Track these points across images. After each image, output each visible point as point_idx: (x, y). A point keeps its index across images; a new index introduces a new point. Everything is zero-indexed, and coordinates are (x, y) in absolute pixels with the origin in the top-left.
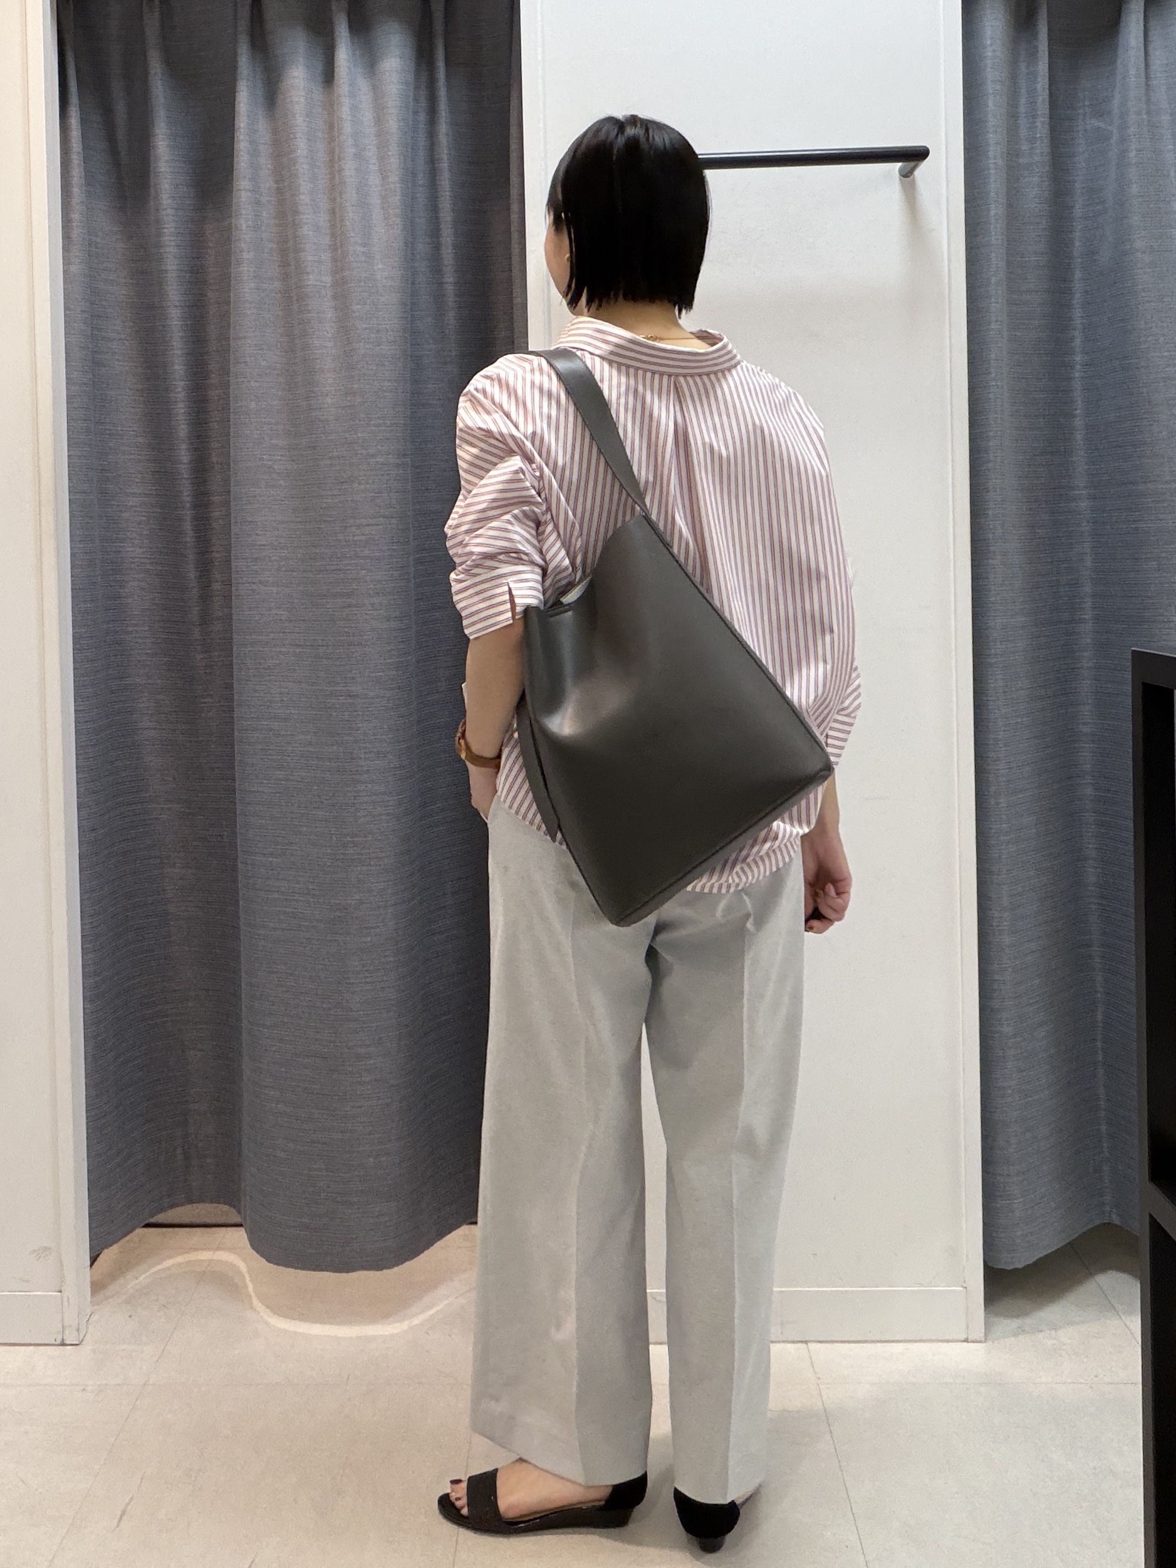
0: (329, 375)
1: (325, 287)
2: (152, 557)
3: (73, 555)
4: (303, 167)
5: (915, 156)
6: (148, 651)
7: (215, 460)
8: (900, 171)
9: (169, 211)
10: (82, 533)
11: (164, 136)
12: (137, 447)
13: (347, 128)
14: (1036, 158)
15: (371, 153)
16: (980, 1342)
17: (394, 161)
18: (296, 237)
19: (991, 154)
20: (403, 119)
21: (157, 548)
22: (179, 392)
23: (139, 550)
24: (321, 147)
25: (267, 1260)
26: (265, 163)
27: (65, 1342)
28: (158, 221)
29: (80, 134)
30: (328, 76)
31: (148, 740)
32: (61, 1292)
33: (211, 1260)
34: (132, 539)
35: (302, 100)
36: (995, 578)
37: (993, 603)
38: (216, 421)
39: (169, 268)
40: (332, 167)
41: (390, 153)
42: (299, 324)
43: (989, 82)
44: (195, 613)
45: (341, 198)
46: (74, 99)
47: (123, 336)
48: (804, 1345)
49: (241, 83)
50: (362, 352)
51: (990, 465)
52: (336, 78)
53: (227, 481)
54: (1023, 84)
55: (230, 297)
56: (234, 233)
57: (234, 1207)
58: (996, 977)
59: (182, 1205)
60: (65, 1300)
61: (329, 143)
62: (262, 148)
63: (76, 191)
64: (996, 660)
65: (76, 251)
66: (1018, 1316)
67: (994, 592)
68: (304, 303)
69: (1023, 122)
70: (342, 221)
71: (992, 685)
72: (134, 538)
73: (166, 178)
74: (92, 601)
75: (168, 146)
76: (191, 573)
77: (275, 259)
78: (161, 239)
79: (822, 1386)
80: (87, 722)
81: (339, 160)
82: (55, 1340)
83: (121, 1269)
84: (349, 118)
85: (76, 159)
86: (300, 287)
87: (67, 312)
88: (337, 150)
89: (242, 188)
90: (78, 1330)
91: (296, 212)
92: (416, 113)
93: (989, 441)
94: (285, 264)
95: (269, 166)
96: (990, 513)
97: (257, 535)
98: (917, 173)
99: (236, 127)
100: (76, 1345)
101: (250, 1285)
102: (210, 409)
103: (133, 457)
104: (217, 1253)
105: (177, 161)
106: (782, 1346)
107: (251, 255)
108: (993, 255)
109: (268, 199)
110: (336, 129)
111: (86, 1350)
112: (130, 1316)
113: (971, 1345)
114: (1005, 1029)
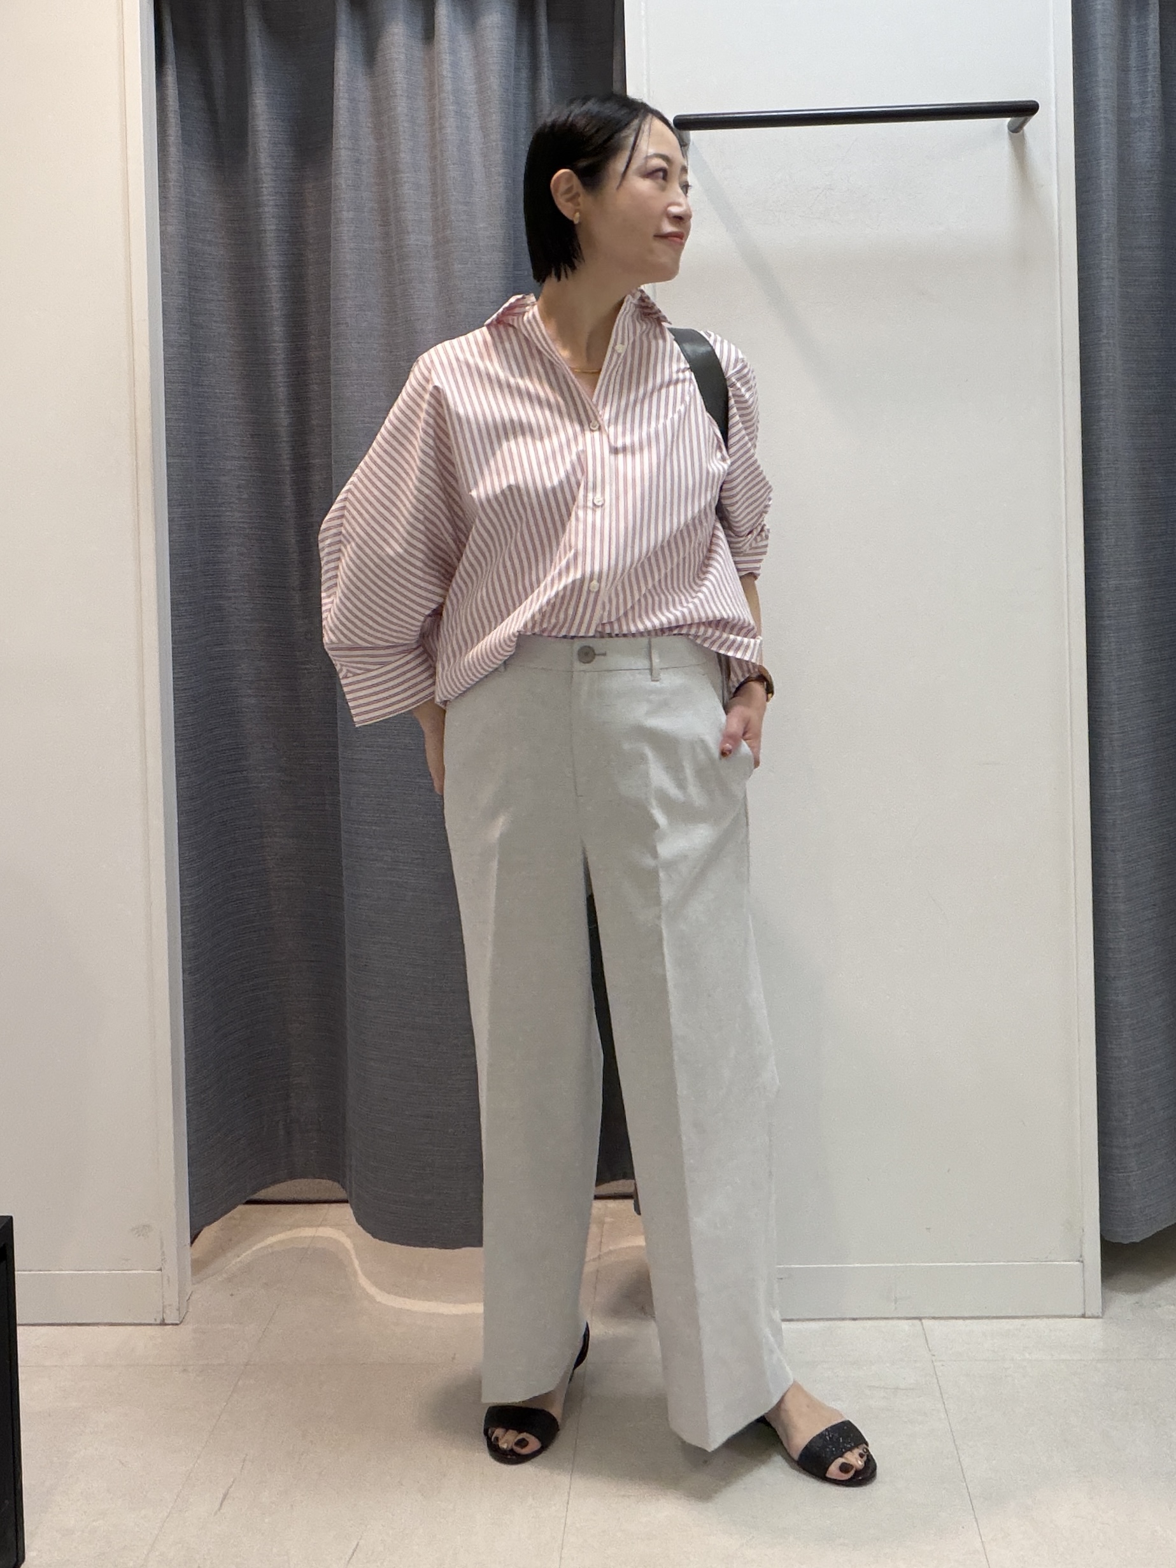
0: (430, 335)
1: (425, 246)
2: (251, 521)
3: (171, 520)
4: (403, 126)
5: (1024, 110)
6: (247, 617)
7: (314, 422)
8: (1009, 126)
9: (268, 170)
10: (180, 497)
11: (262, 95)
12: (236, 410)
13: (448, 86)
14: (1148, 112)
15: (472, 110)
16: (1098, 1317)
17: (496, 119)
18: (396, 196)
19: (1101, 108)
20: (505, 76)
21: (257, 512)
22: (279, 354)
23: (237, 515)
24: (420, 100)
25: (373, 1236)
26: (365, 121)
27: (166, 1322)
28: (256, 180)
29: (175, 90)
30: (428, 33)
31: (247, 708)
32: (161, 1270)
33: (314, 1237)
34: (230, 503)
35: (402, 57)
36: (1107, 539)
37: (1107, 565)
38: (318, 386)
39: (268, 228)
40: (432, 122)
41: (491, 110)
42: (400, 284)
43: (1099, 36)
45: (442, 156)
46: (170, 57)
47: (221, 298)
48: (917, 1322)
49: (340, 41)
51: (1103, 424)
52: (436, 33)
54: (1134, 38)
55: (329, 256)
56: (333, 192)
57: (339, 1182)
58: (1110, 945)
59: (285, 1180)
60: (165, 1279)
61: (430, 101)
62: (362, 109)
63: (172, 148)
64: (1108, 623)
65: (172, 209)
66: (1136, 1291)
67: (1106, 554)
68: (406, 262)
69: (1134, 77)
70: (443, 179)
71: (1105, 648)
73: (265, 137)
74: (190, 566)
75: (266, 105)
77: (376, 217)
78: (260, 198)
79: (935, 1364)
80: (186, 689)
81: (440, 117)
82: (155, 1320)
83: (221, 1249)
84: (450, 75)
85: (173, 119)
86: (402, 247)
87: (165, 273)
88: (437, 105)
89: (342, 146)
90: (179, 1309)
91: (396, 171)
92: (517, 73)
93: (1101, 399)
94: (385, 223)
95: (370, 125)
96: (1103, 472)
98: (1026, 128)
99: (336, 85)
100: (177, 1324)
101: (356, 1263)
102: (309, 371)
103: (232, 419)
104: (321, 1229)
105: (276, 119)
106: (895, 1322)
107: (351, 215)
108: (1105, 211)
109: (367, 157)
110: (437, 86)
111: (186, 1330)
112: (232, 1295)
113: (1087, 1320)
114: (1121, 998)
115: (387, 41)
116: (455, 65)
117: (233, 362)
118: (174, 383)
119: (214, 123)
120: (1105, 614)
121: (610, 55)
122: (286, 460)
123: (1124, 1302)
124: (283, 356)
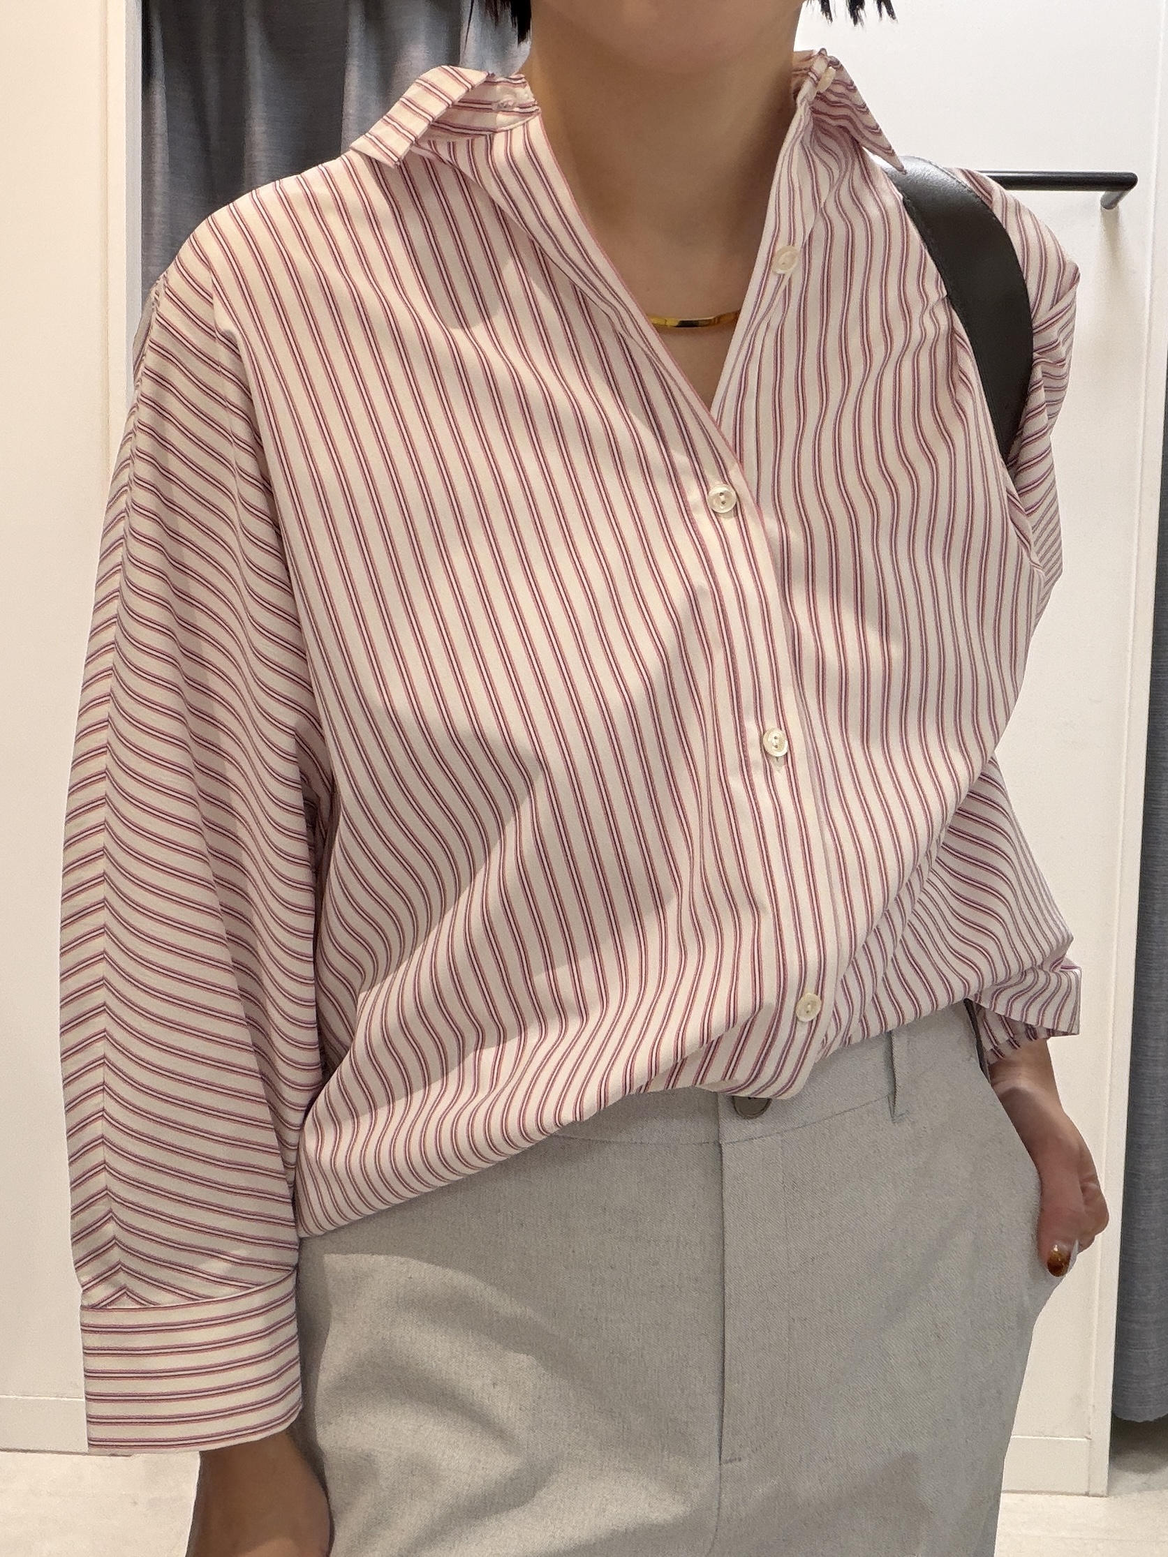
5: (1121, 184)
8: (1102, 200)
11: (262, 121)
16: (1102, 1496)
29: (165, 113)
46: (157, 69)
58: (1147, 1111)
63: (159, 180)
66: (1144, 1471)
75: (266, 131)
85: (160, 144)
98: (1121, 204)
99: (345, 113)
113: (1092, 1499)
114: (1153, 1167)
119: (206, 148)
123: (1132, 1479)
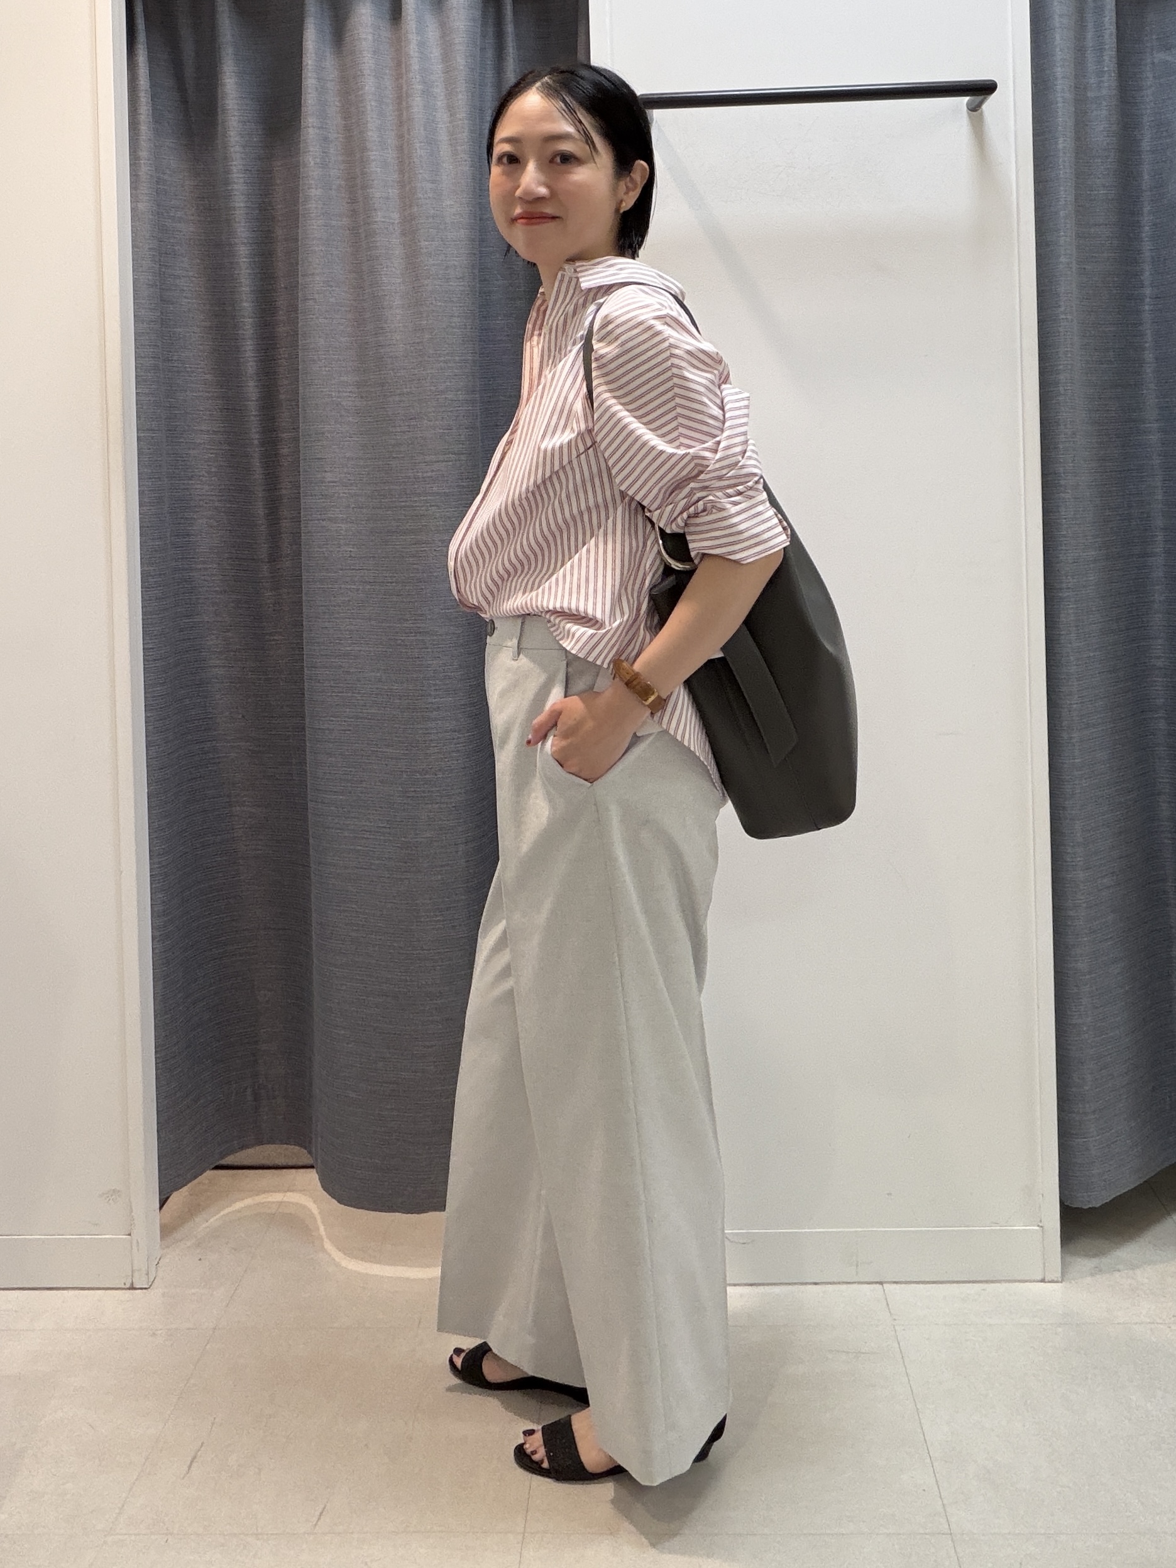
0: (397, 311)
1: (393, 223)
2: (220, 494)
3: (141, 493)
4: (370, 105)
5: (984, 89)
6: (217, 589)
7: (282, 397)
8: (968, 104)
9: (237, 148)
10: (150, 471)
11: (232, 74)
12: (206, 384)
13: (415, 65)
14: (1104, 92)
15: (439, 90)
16: (1057, 1282)
17: (462, 99)
18: (363, 173)
19: (1059, 88)
20: (471, 56)
21: (225, 485)
22: (248, 329)
23: (206, 487)
24: (388, 83)
25: (337, 1200)
26: (333, 100)
27: (135, 1286)
28: (225, 158)
29: (148, 72)
30: (396, 14)
31: (216, 678)
32: (130, 1235)
33: (281, 1202)
34: (200, 476)
35: (370, 37)
37: (1065, 537)
38: (284, 358)
39: (237, 205)
40: (400, 103)
41: (458, 90)
42: (368, 260)
43: (1057, 18)
44: (263, 551)
45: (409, 135)
46: (141, 37)
47: (191, 274)
48: (879, 1286)
49: (308, 21)
50: (429, 288)
51: (1061, 398)
52: (403, 14)
53: (295, 419)
54: (1090, 18)
55: (298, 233)
56: (301, 170)
57: (305, 1148)
58: (1071, 913)
59: (253, 1146)
60: (134, 1242)
61: (397, 79)
62: (330, 85)
63: (144, 128)
64: (1068, 594)
65: (144, 189)
66: (1095, 1256)
67: (1065, 526)
68: (374, 239)
69: (1090, 56)
70: (410, 157)
72: (203, 476)
73: (234, 116)
74: (160, 538)
75: (236, 83)
76: (260, 509)
77: (343, 195)
78: (230, 176)
79: (897, 1328)
81: (407, 96)
82: (125, 1284)
83: (193, 1210)
84: (417, 54)
85: (144, 98)
86: (369, 224)
87: (136, 250)
88: (404, 86)
89: (310, 125)
90: (147, 1274)
91: (364, 149)
92: (483, 49)
93: (1059, 373)
94: (353, 201)
95: (337, 103)
97: (326, 471)
98: (984, 107)
99: (304, 64)
100: (146, 1289)
101: (322, 1228)
102: (278, 346)
103: (201, 394)
104: (289, 1194)
105: (245, 98)
106: (855, 1286)
107: (319, 192)
108: (1062, 188)
109: (335, 135)
110: (403, 66)
111: (155, 1294)
112: (200, 1260)
113: (1048, 1285)
114: (1080, 965)
115: (354, 22)
116: (422, 44)
117: (203, 337)
118: (145, 357)
119: (184, 101)
120: (1064, 585)
121: (575, 35)
122: (255, 435)
123: (1083, 1264)
124: (252, 332)
